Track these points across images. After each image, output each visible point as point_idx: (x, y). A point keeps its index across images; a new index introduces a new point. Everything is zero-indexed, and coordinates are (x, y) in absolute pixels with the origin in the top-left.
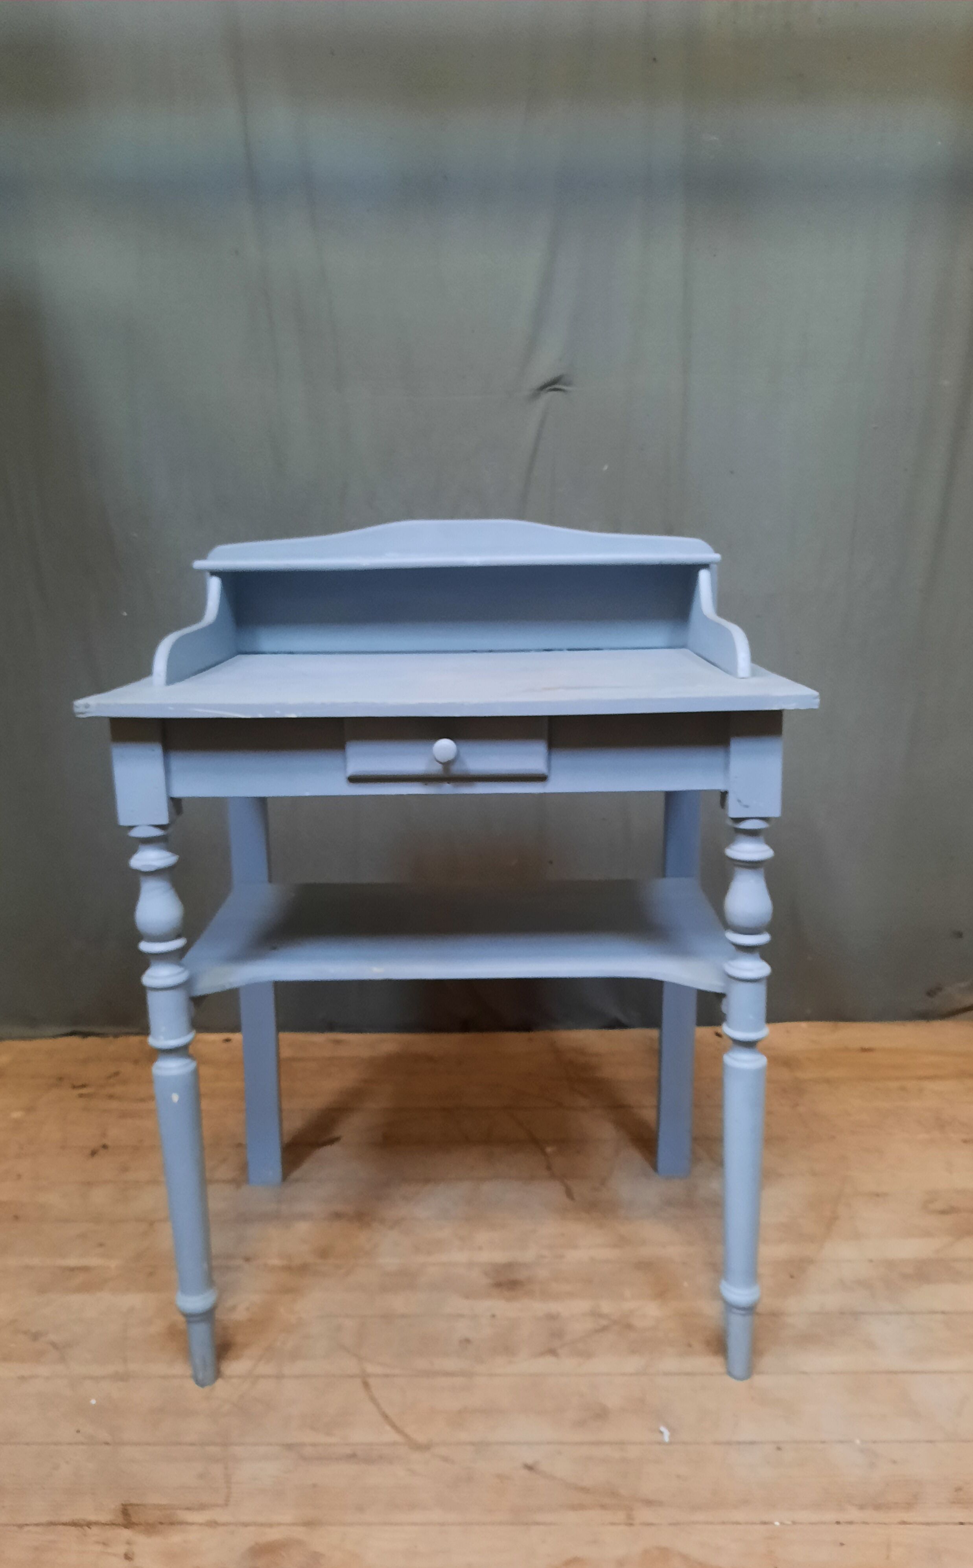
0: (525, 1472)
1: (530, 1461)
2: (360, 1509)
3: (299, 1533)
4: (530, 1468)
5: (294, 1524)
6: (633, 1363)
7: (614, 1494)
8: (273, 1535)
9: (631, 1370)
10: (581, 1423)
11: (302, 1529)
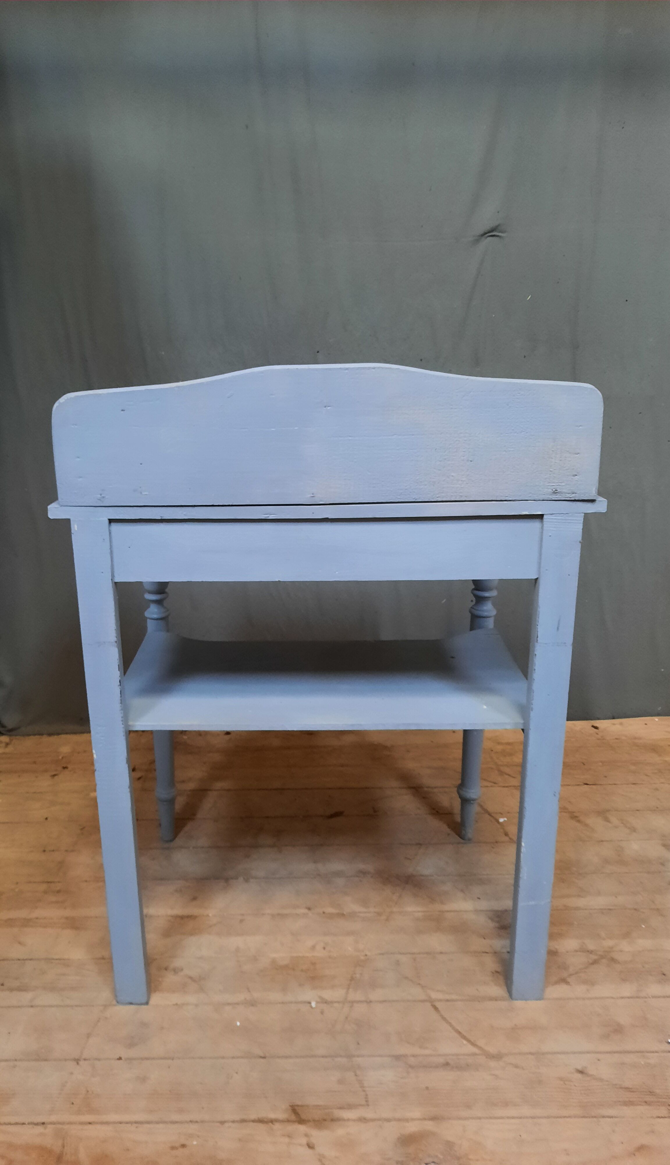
0: (579, 1076)
1: (580, 1068)
2: (468, 1107)
3: (429, 1126)
4: (581, 1072)
5: (425, 1119)
6: (628, 989)
7: (651, 1093)
8: (412, 1128)
9: (628, 995)
10: (606, 1037)
11: (431, 1123)
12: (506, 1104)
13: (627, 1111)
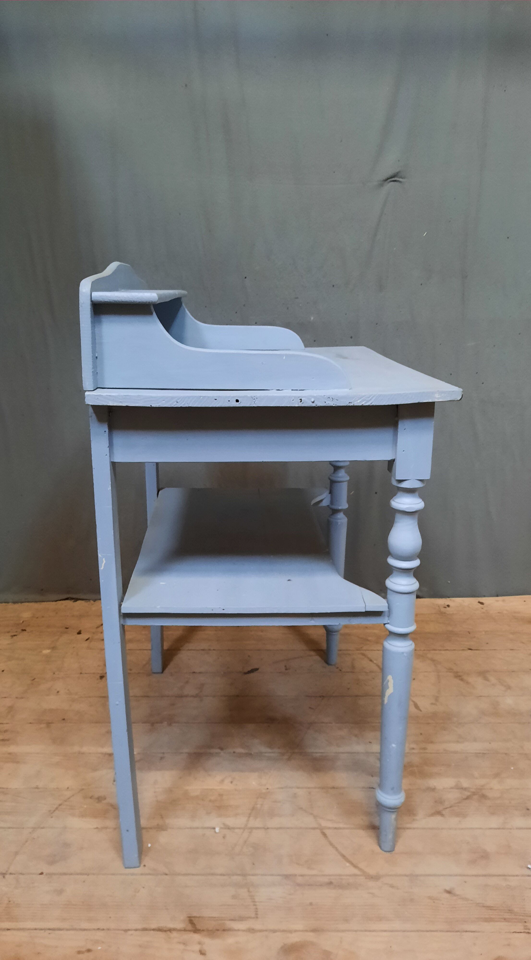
0: (447, 895)
1: (448, 888)
2: (346, 920)
3: (310, 937)
4: (449, 892)
5: (306, 931)
6: (495, 822)
7: (510, 911)
8: (294, 938)
9: (496, 826)
10: (473, 862)
11: (311, 934)
12: (380, 919)
13: (487, 927)
